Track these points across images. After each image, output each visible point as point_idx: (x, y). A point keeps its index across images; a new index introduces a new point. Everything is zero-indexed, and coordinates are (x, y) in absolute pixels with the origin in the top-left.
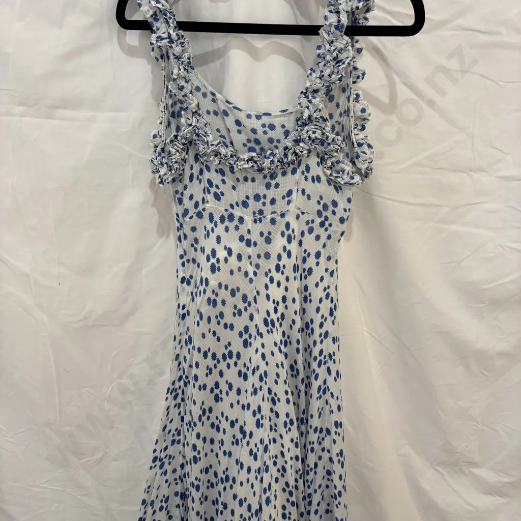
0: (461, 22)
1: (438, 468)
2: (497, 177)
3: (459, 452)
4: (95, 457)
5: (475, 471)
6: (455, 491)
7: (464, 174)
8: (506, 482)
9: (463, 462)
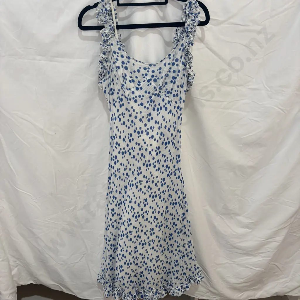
0: (232, 21)
1: (221, 216)
2: (249, 89)
3: (230, 209)
4: (71, 209)
5: (238, 217)
6: (228, 226)
7: (234, 87)
8: (250, 223)
9: (232, 213)
